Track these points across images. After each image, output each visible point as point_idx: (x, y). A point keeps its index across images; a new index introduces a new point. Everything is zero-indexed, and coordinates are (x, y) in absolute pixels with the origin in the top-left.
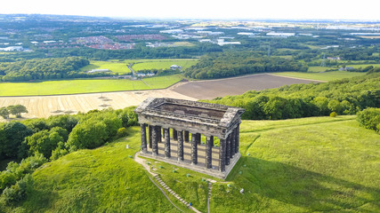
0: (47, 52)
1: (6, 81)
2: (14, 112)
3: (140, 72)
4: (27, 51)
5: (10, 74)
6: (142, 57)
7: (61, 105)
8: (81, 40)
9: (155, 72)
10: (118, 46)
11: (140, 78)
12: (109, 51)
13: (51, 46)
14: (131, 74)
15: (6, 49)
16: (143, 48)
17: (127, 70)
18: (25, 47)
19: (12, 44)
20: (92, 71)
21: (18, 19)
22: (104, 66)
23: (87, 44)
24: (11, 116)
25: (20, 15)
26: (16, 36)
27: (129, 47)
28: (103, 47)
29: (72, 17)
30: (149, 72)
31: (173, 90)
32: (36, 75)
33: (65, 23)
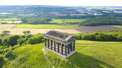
0: (41, 16)
1: (28, 24)
2: (27, 33)
3: (66, 23)
4: (36, 15)
5: (30, 22)
6: (68, 18)
7: (41, 32)
8: (51, 13)
9: (71, 23)
10: (62, 15)
11: (65, 25)
12: (58, 16)
13: (42, 14)
14: (63, 24)
15: (30, 15)
16: (69, 15)
17: (62, 22)
18: (35, 14)
19: (32, 13)
20: (52, 22)
21: (35, 6)
22: (56, 21)
23: (53, 14)
24: (26, 34)
25: (36, 5)
26: (33, 11)
27: (65, 15)
28: (57, 15)
29: (50, 6)
30: (69, 23)
31: (75, 29)
32: (36, 22)
33: (47, 7)
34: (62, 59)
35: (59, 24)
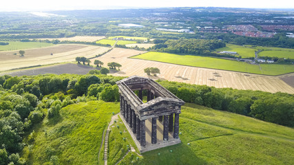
0: (202, 34)
1: (166, 52)
3: (263, 58)
4: (191, 33)
5: (170, 48)
6: (274, 45)
8: (231, 28)
9: (276, 60)
10: (262, 35)
11: (258, 63)
12: (249, 38)
13: (208, 30)
14: (253, 59)
15: (180, 31)
16: (281, 37)
17: (252, 55)
18: (191, 30)
19: (185, 27)
20: (223, 52)
21: (198, 10)
22: (233, 50)
23: (234, 31)
24: (151, 74)
25: (200, 8)
26: (189, 22)
27: (269, 35)
28: (245, 34)
29: (235, 9)
30: (270, 59)
32: (183, 50)
33: (227, 13)
34: (133, 150)
35: (240, 57)
